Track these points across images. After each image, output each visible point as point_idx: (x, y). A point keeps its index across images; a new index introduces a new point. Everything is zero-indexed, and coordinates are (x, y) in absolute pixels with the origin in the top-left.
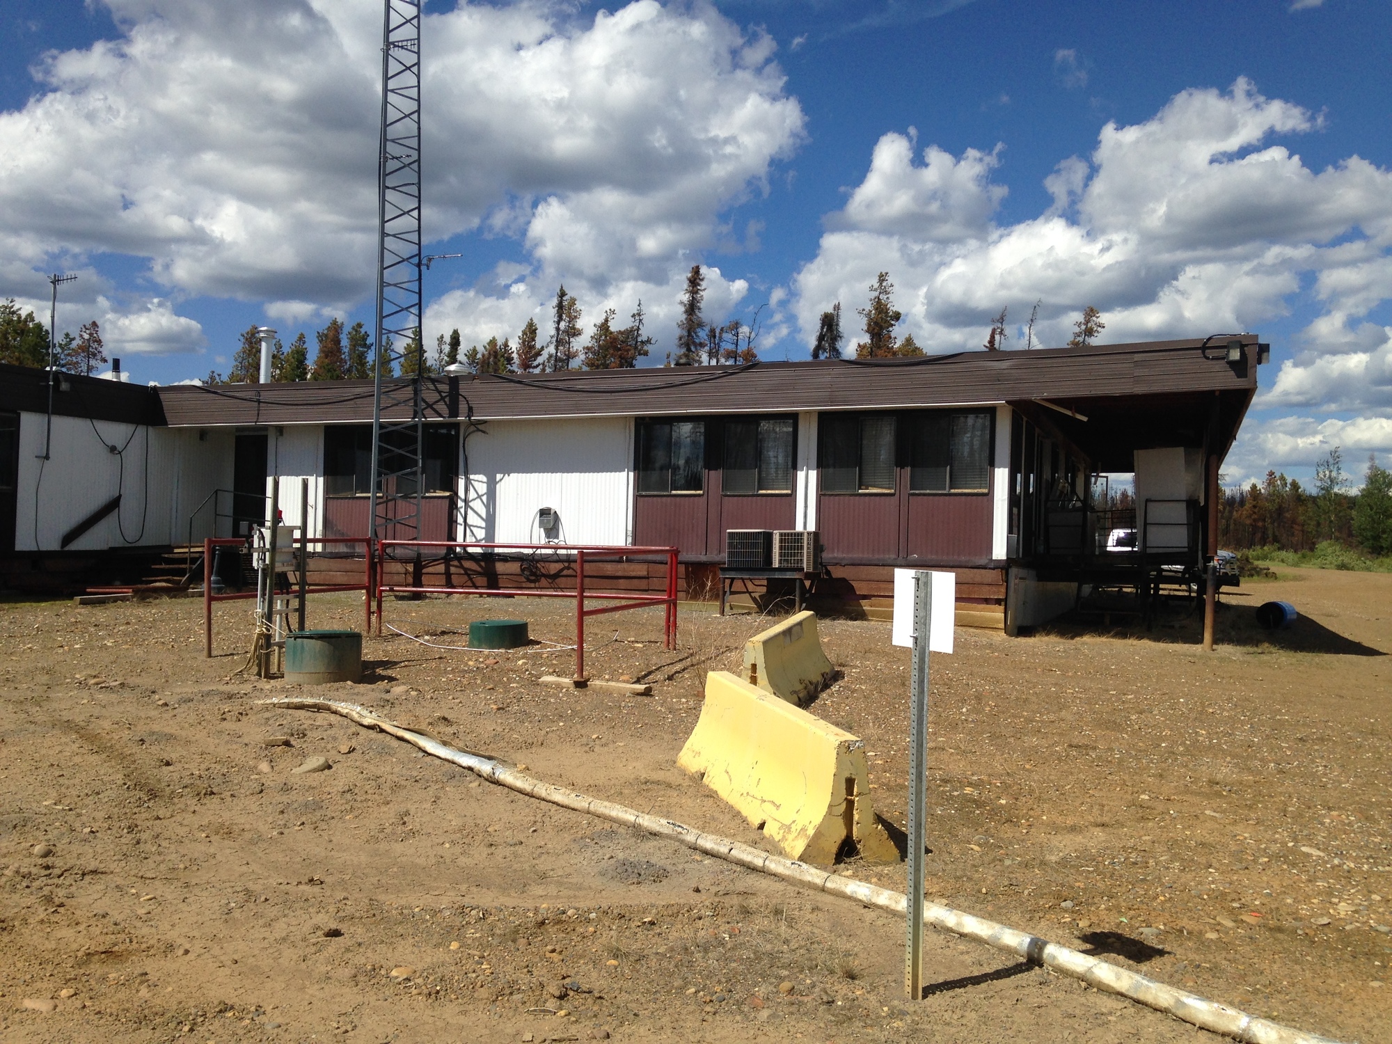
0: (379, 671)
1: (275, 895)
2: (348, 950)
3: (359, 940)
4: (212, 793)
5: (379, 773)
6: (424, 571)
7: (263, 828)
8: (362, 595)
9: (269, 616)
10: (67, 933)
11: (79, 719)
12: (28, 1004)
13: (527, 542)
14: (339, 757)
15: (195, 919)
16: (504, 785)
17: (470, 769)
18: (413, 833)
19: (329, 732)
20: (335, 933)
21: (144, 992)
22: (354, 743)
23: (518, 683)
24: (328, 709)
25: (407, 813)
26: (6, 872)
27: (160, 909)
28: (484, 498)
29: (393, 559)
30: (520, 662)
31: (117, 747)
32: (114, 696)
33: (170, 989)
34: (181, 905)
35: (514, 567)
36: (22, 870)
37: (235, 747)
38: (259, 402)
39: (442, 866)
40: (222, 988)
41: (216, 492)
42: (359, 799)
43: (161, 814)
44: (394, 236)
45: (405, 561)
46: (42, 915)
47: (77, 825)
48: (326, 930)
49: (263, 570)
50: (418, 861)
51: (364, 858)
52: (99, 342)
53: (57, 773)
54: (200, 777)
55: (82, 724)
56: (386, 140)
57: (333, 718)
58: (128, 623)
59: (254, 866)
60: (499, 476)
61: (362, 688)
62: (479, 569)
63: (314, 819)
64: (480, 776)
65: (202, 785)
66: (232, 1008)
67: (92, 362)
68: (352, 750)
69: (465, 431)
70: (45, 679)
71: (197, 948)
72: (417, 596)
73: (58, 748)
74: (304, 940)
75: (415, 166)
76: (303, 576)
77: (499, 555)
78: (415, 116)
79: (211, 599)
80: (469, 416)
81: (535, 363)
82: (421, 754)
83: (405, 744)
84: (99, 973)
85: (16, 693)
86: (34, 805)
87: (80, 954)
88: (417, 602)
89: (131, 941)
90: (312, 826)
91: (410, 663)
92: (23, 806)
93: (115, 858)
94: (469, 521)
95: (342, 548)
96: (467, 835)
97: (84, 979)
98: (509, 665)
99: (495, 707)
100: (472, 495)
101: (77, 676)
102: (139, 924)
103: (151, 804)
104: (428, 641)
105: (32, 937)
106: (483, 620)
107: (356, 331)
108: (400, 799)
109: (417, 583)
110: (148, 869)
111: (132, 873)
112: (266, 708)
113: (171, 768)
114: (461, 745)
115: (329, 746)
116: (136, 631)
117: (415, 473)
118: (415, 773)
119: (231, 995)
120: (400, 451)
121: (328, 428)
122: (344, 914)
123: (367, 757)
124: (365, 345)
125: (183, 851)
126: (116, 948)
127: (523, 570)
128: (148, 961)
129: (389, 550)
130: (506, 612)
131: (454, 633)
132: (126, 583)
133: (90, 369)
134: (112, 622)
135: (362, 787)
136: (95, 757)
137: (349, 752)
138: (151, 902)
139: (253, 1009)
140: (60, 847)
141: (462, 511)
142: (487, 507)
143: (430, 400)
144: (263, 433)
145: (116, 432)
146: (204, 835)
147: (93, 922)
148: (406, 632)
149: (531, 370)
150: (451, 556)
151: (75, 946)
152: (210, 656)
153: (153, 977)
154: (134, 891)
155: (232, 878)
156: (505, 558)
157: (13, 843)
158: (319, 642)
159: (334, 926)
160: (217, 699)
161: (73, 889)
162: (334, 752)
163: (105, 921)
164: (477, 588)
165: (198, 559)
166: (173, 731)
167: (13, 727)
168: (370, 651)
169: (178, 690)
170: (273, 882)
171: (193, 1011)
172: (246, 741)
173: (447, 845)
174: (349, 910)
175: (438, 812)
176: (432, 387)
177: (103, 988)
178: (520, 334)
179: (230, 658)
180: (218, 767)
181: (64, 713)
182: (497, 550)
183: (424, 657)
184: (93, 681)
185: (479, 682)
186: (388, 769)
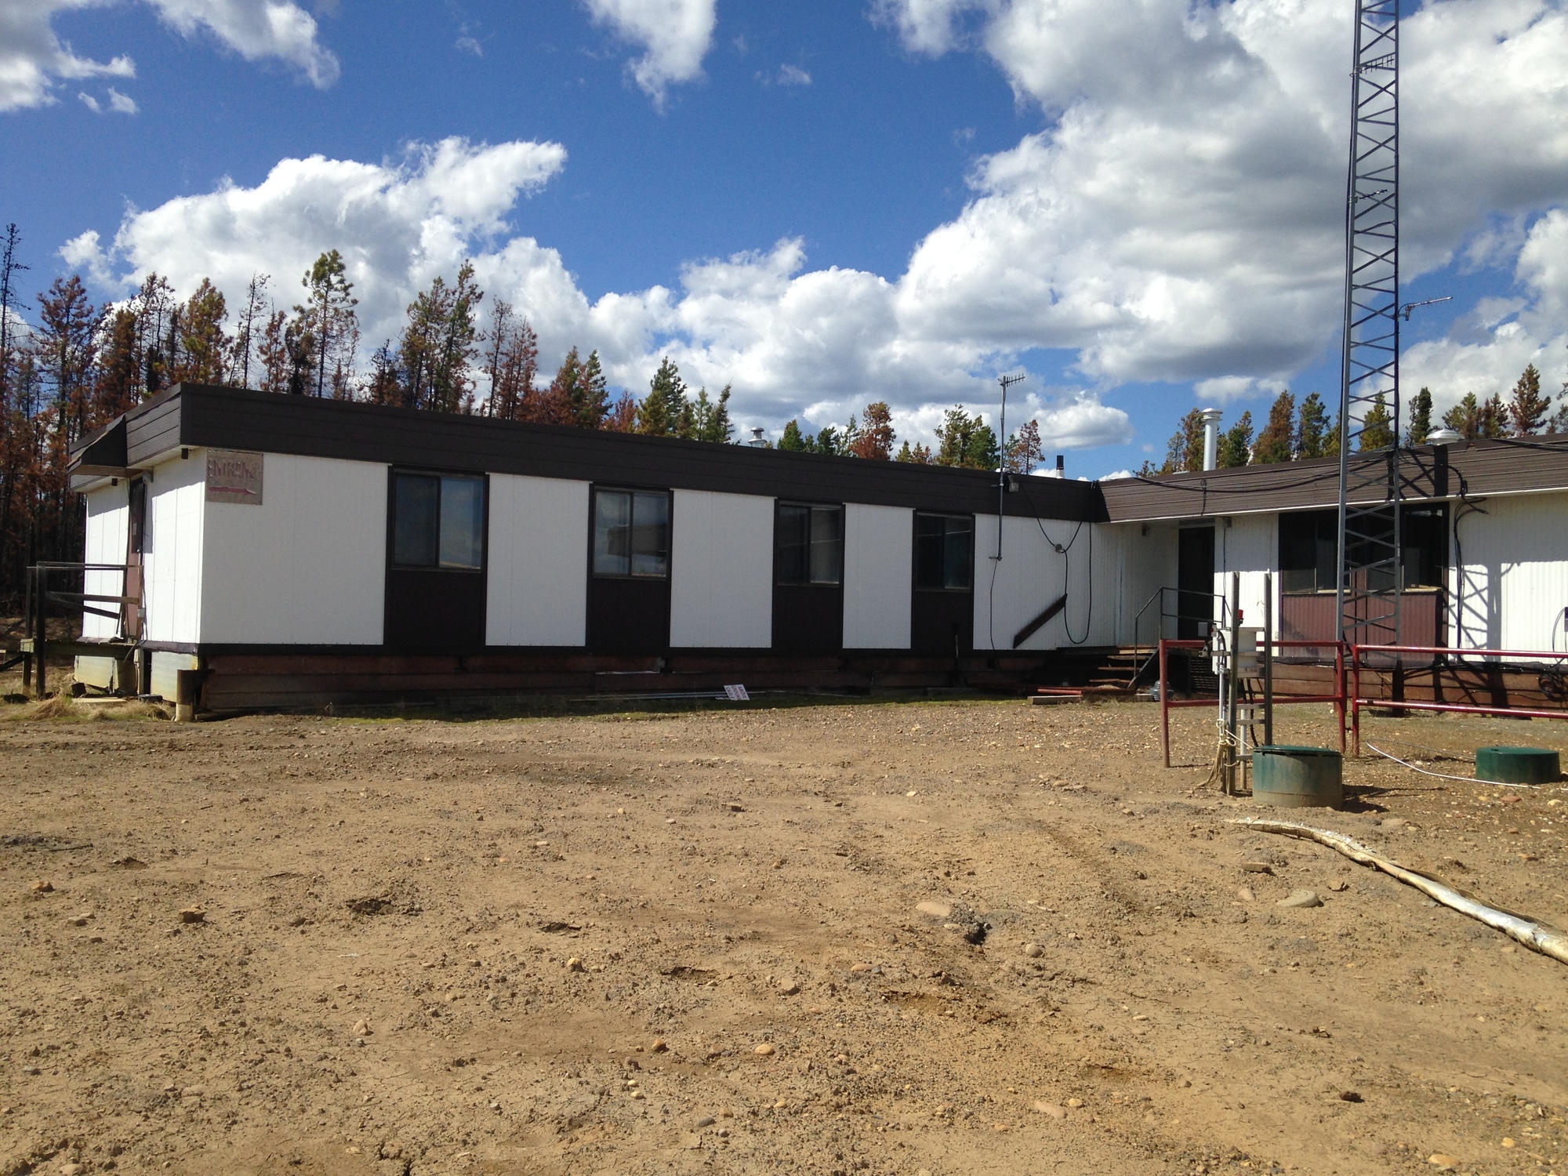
0: (1363, 798)
1: (1277, 1040)
2: (1371, 1120)
3: (1384, 1112)
4: (1192, 915)
5: (1382, 919)
6: (1407, 682)
7: (1254, 963)
8: (1330, 709)
9: (1233, 727)
10: (1067, 1040)
11: (1050, 820)
12: (1039, 1105)
13: (1548, 649)
14: (1330, 894)
15: (1192, 1050)
16: (1550, 956)
17: (1501, 930)
18: (1434, 997)
19: (1314, 863)
20: (1354, 1098)
21: (1150, 1118)
22: (1346, 879)
23: (1551, 828)
24: (1311, 837)
25: (1424, 972)
26: (1003, 966)
27: (1154, 1032)
28: (1485, 594)
29: (1367, 667)
30: (1552, 803)
31: (1091, 853)
32: (1078, 799)
33: (1176, 1121)
34: (1175, 1032)
35: (1531, 681)
36: (1017, 967)
37: (1210, 867)
38: (1205, 491)
39: (1477, 1042)
40: (1232, 1134)
41: (1162, 590)
42: (1361, 946)
43: (1142, 928)
44: (1364, 287)
45: (1382, 670)
46: (1041, 1017)
47: (1062, 929)
48: (1343, 1091)
49: (1225, 675)
50: (1444, 1031)
51: (1375, 1017)
52: (1038, 440)
53: (1038, 873)
54: (1178, 895)
55: (1054, 825)
56: (1355, 177)
57: (1317, 847)
58: (1081, 726)
59: (1247, 1004)
60: (1504, 567)
61: (1346, 816)
62: (1480, 682)
63: (1310, 962)
64: (1516, 940)
65: (1182, 904)
66: (1247, 1158)
67: (1031, 461)
68: (1344, 888)
69: (1457, 510)
70: (1011, 776)
71: (1199, 1083)
72: (1398, 712)
73: (1036, 848)
74: (1318, 1097)
75: (1392, 202)
76: (1269, 684)
77: (1507, 665)
78: (1392, 144)
79: (1167, 705)
80: (1462, 493)
81: (1539, 420)
82: (1432, 904)
83: (1410, 889)
84: (1102, 1088)
85: (987, 789)
86: (1020, 902)
87: (1081, 1064)
88: (1399, 719)
89: (1130, 1062)
90: (1310, 969)
91: (1402, 792)
92: (1010, 902)
93: (1103, 969)
94: (1464, 623)
95: (1302, 653)
96: (1506, 1010)
97: (1089, 1091)
98: (1536, 805)
99: (1524, 856)
100: (1468, 590)
101: (1041, 776)
102: (1136, 1044)
103: (1130, 918)
104: (1421, 767)
105: (1034, 1036)
106: (1493, 745)
107: (1310, 402)
108: (1412, 954)
109: (1398, 695)
110: (1137, 985)
111: (1122, 988)
112: (1239, 828)
113: (1146, 882)
114: (1485, 898)
115: (1317, 880)
116: (1090, 734)
117: (1391, 565)
118: (1427, 926)
119: (1244, 1143)
120: (1372, 539)
121: (1284, 517)
122: (1361, 1078)
123: (1364, 898)
124: (1319, 419)
125: (1170, 974)
126: (1116, 1066)
127: (1542, 685)
128: (1150, 1086)
129: (1362, 656)
130: (1523, 737)
131: (1453, 760)
132: (1074, 684)
133: (1029, 468)
134: (1066, 724)
135: (1363, 933)
136: (1070, 861)
137: (1342, 890)
138: (1144, 1023)
139: (1270, 1163)
140: (1048, 950)
141: (1455, 610)
142: (1489, 605)
143: (1410, 476)
144: (1209, 525)
145: (1060, 530)
146: (1189, 960)
147: (1090, 1032)
148: (1391, 754)
149: (1534, 430)
150: (1440, 665)
151: (1075, 1055)
152: (1168, 765)
153: (1158, 1104)
154: (1126, 1008)
155: (1226, 1013)
156: (1515, 669)
157: (1005, 939)
158: (1292, 759)
159: (1351, 1089)
160: (1183, 813)
161: (1066, 995)
162: (1324, 888)
163: (1102, 1034)
164: (1477, 705)
165: (1144, 661)
166: (1143, 843)
167: (990, 822)
168: (1352, 775)
169: (1140, 799)
170: (1272, 1024)
171: (1205, 1151)
172: (1221, 862)
173: (1481, 1019)
174: (1368, 1074)
175: (1463, 976)
176: (1412, 460)
177: (1109, 1106)
178: (1516, 386)
179: (1190, 769)
180: (1196, 888)
181: (1033, 812)
182: (1504, 659)
183: (1417, 787)
184: (1057, 783)
185: (1496, 822)
186: (1392, 915)
